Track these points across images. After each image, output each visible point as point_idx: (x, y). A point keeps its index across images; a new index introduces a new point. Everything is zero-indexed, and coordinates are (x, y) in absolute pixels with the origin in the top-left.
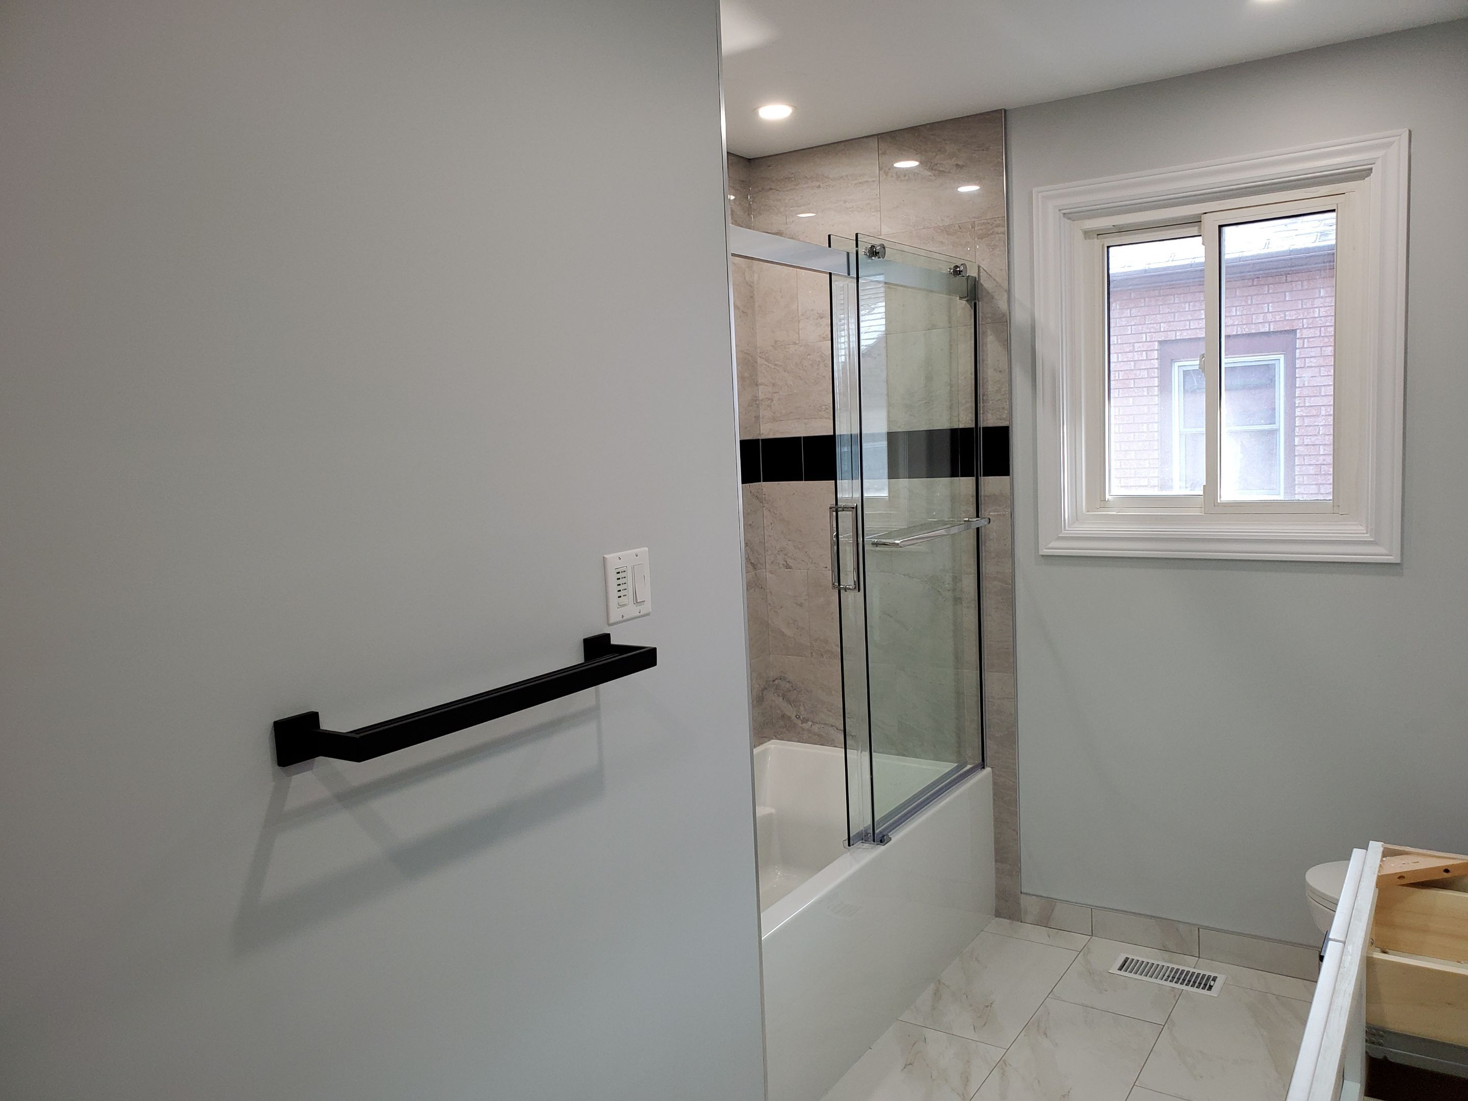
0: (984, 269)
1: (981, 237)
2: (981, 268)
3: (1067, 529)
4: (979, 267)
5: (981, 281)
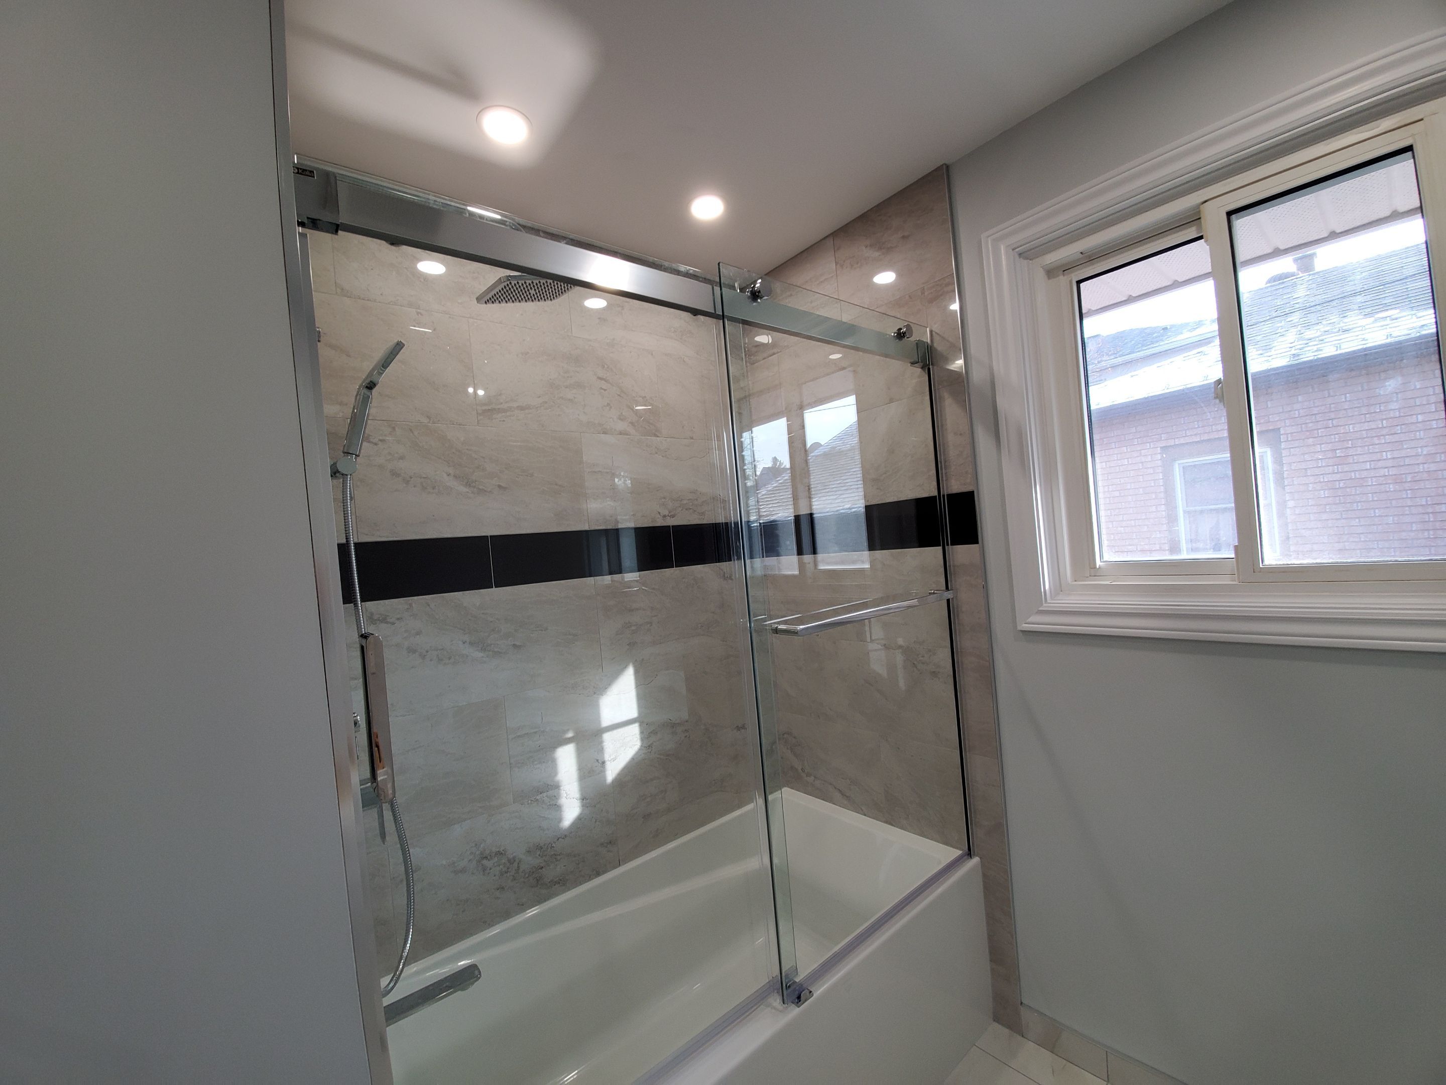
1: (931, 301)
3: (1049, 601)
5: (935, 346)
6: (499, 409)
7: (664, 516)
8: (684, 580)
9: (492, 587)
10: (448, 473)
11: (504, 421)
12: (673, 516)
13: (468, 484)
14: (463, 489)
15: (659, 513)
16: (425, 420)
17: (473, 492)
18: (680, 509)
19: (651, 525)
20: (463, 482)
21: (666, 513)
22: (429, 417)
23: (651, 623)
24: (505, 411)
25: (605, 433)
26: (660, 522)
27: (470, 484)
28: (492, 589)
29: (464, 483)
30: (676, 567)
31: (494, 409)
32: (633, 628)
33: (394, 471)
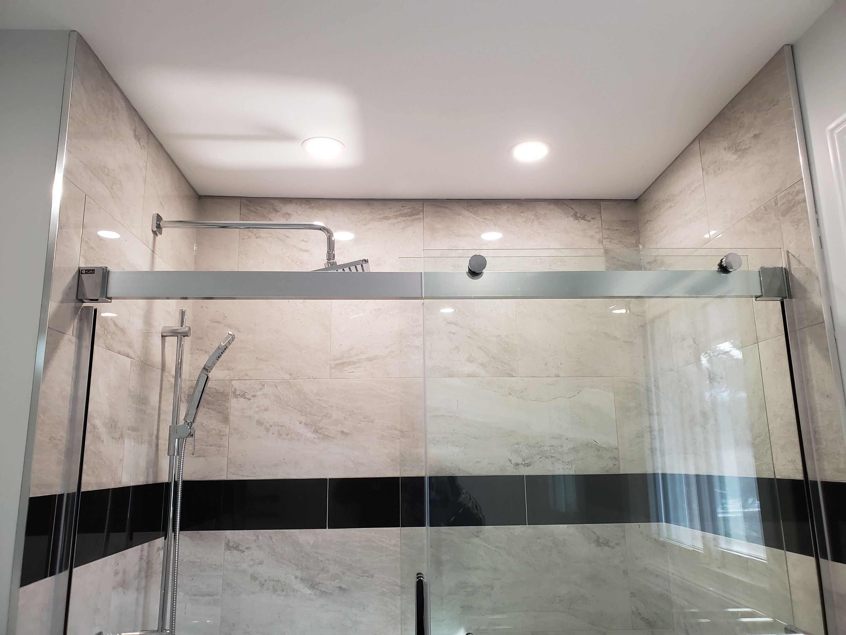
0: (792, 254)
1: (784, 214)
2: (790, 254)
4: (788, 252)
5: (792, 272)
6: (349, 362)
7: (517, 465)
8: (539, 541)
10: (300, 422)
11: (353, 372)
12: (528, 465)
14: (311, 435)
15: (510, 461)
17: (318, 438)
18: (538, 457)
19: (498, 474)
20: (311, 428)
21: (520, 461)
23: (492, 588)
24: (354, 363)
25: (451, 376)
26: (511, 471)
27: (317, 431)
28: (326, 529)
29: (312, 430)
30: (528, 525)
32: (469, 589)
33: (259, 421)
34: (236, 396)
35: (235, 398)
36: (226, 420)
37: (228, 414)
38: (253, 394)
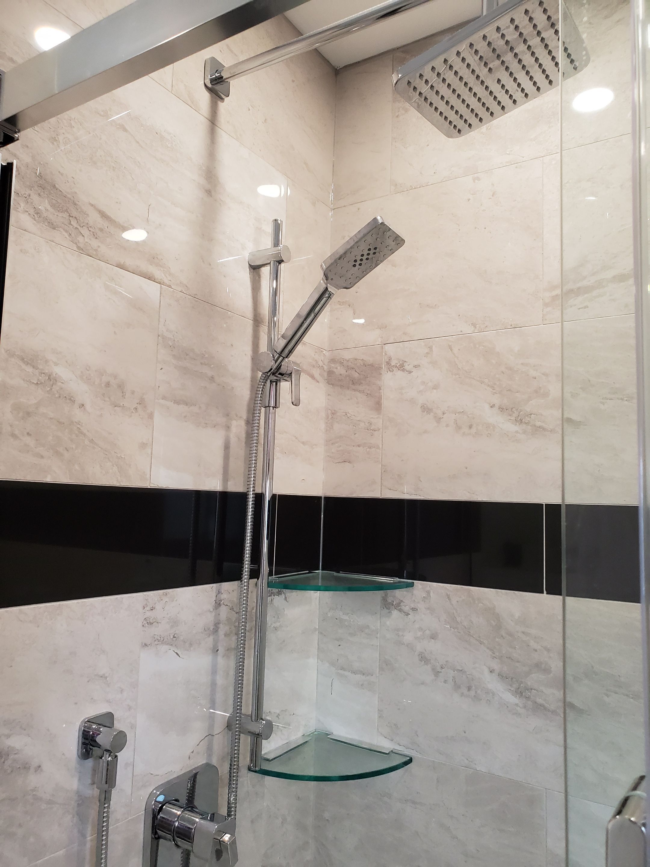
6: (579, 288)
9: (543, 593)
10: (491, 405)
11: (586, 307)
13: (519, 421)
14: (512, 428)
16: (468, 329)
17: (525, 432)
20: (511, 415)
22: (474, 325)
24: (587, 290)
27: (521, 420)
28: (541, 594)
29: (513, 418)
31: (572, 290)
33: (425, 406)
34: (390, 367)
35: (389, 372)
36: (378, 406)
37: (380, 398)
38: (416, 363)
